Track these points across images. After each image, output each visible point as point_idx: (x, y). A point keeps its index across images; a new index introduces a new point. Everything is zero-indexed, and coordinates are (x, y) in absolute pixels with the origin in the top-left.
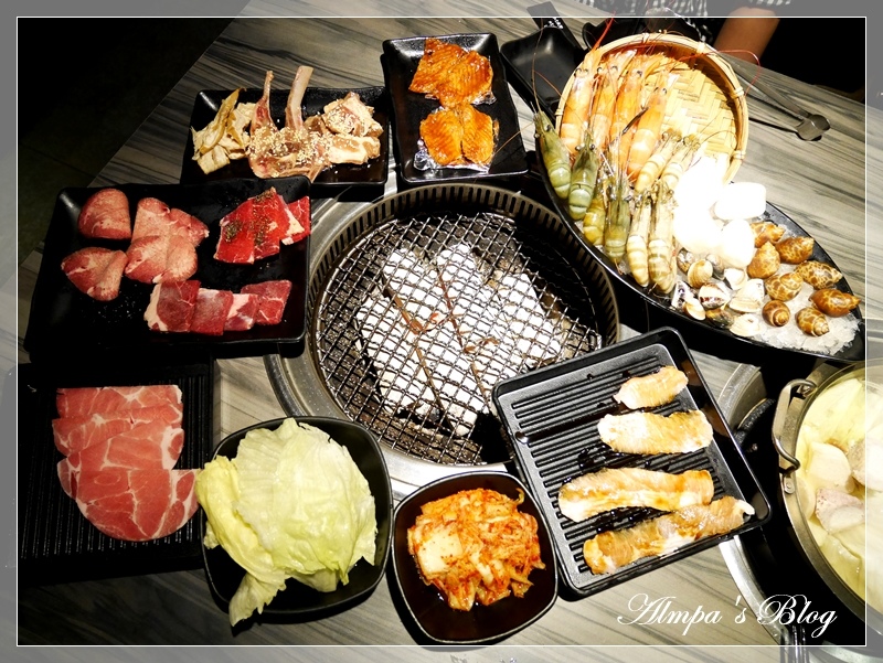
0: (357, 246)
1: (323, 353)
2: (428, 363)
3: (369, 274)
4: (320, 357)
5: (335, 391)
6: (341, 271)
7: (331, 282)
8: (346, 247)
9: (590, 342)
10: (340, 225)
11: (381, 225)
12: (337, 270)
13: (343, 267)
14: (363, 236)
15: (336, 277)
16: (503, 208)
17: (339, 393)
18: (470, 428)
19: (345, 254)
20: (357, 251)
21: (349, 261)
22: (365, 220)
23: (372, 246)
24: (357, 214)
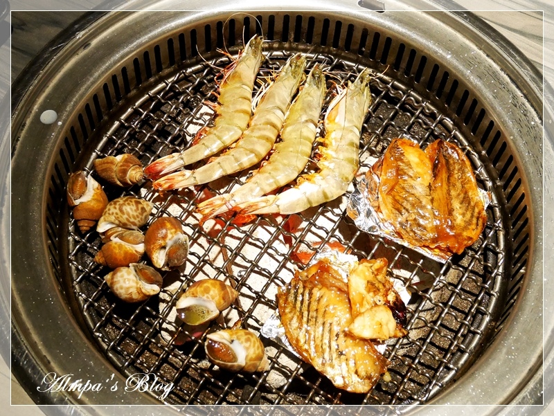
0: (152, 92)
1: (76, 242)
2: (236, 271)
3: (163, 133)
4: (71, 246)
5: (86, 301)
6: (122, 125)
7: (105, 139)
8: (133, 92)
9: (486, 260)
10: (122, 52)
11: (190, 66)
12: (117, 123)
13: (127, 120)
14: (162, 80)
15: (114, 133)
16: (372, 55)
17: (91, 305)
18: (287, 377)
19: (131, 102)
20: (151, 99)
21: (136, 113)
22: (164, 51)
23: (173, 94)
24: (151, 39)
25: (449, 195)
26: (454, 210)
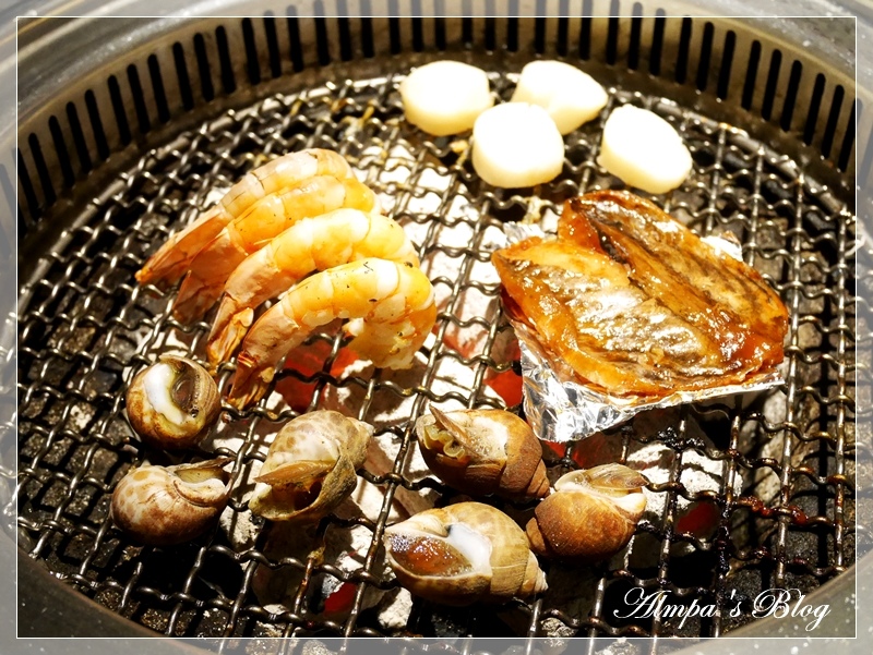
25: (678, 274)
26: (708, 292)
